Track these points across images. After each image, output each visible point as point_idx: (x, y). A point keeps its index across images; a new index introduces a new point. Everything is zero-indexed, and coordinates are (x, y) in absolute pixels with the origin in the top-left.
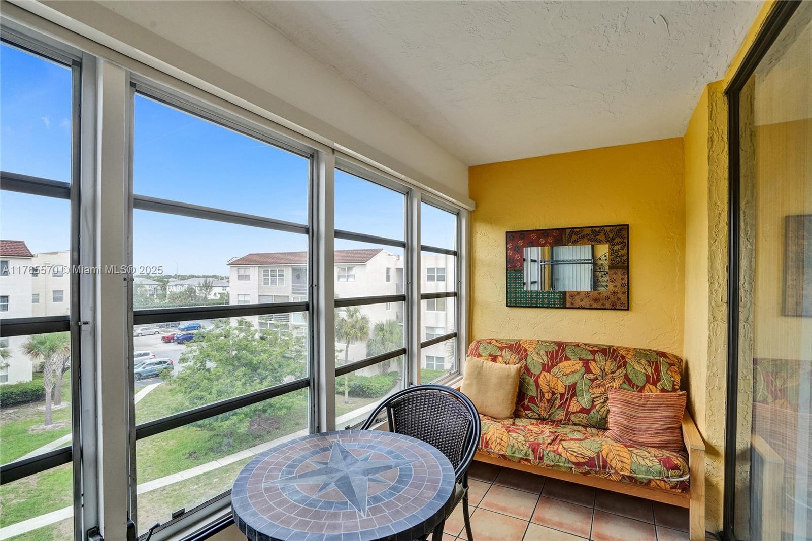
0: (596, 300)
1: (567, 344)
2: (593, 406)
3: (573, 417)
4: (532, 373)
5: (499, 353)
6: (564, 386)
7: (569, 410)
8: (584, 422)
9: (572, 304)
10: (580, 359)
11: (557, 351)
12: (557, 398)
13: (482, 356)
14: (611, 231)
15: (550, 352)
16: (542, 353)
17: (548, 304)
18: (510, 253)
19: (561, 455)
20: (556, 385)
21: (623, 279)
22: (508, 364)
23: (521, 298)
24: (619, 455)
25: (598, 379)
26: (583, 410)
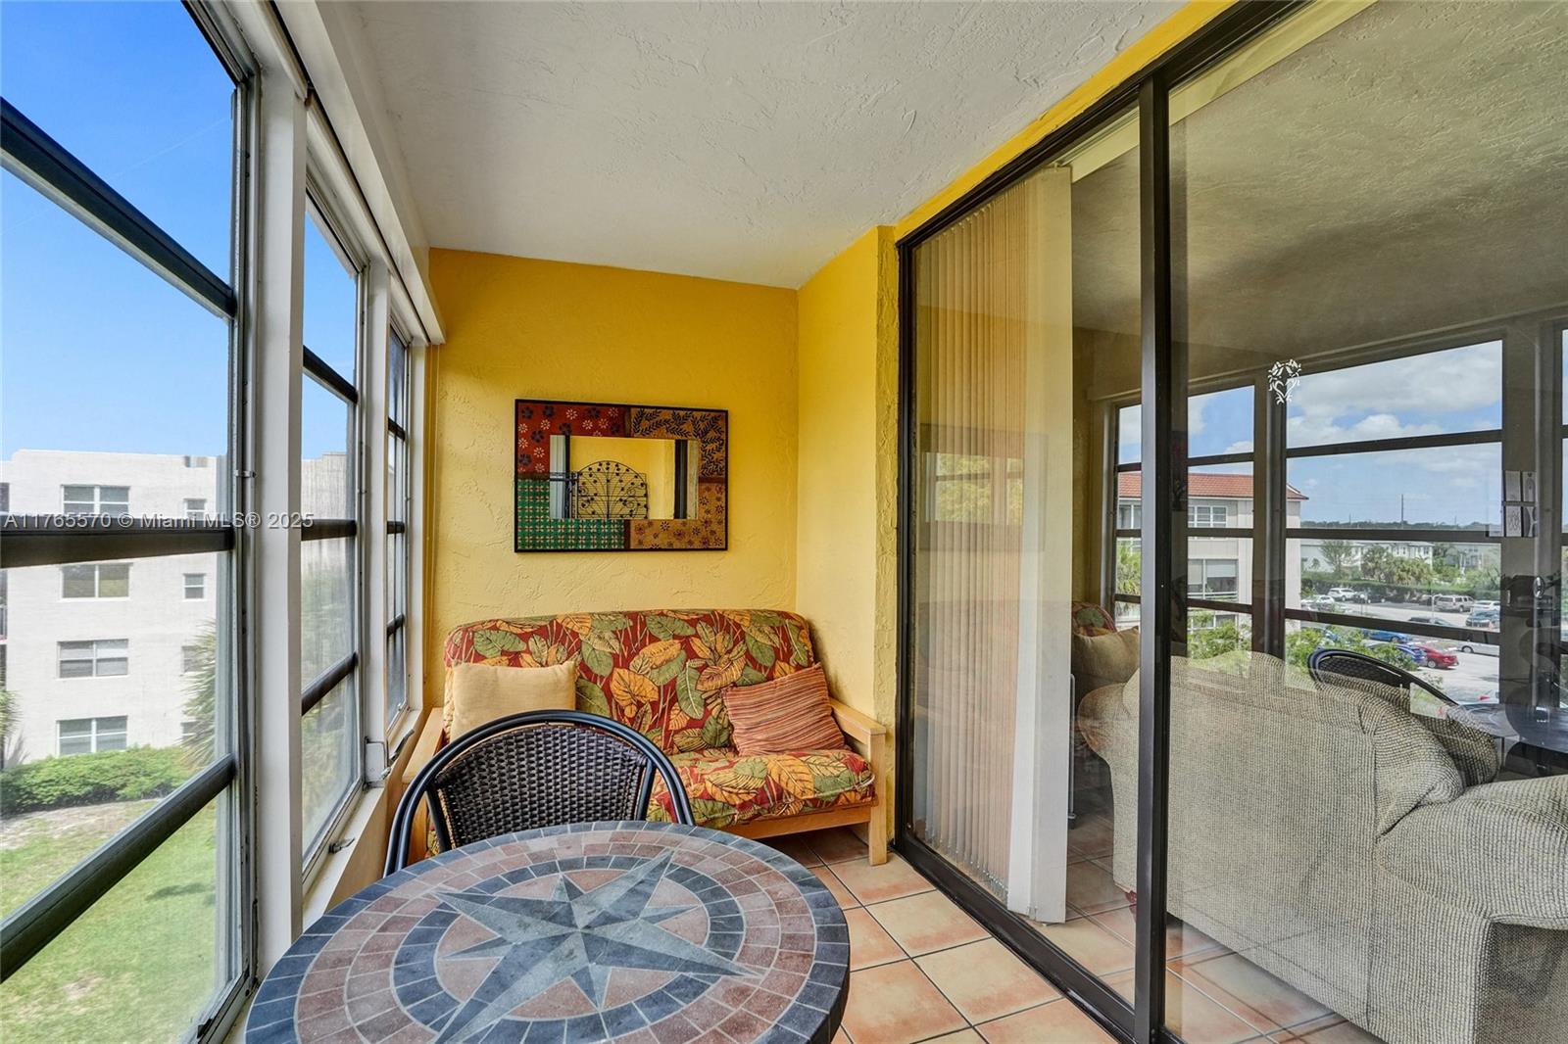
0: (679, 535)
1: (645, 614)
2: (707, 713)
3: (677, 738)
4: (596, 675)
5: (522, 646)
6: (656, 688)
7: (670, 728)
8: (697, 742)
9: (640, 542)
10: (675, 637)
11: (634, 628)
12: (645, 712)
13: (484, 658)
14: (703, 419)
15: (621, 631)
16: (608, 635)
17: (598, 544)
18: (524, 443)
20: (641, 689)
21: (719, 499)
22: (547, 665)
23: (545, 534)
25: (708, 666)
26: (693, 723)
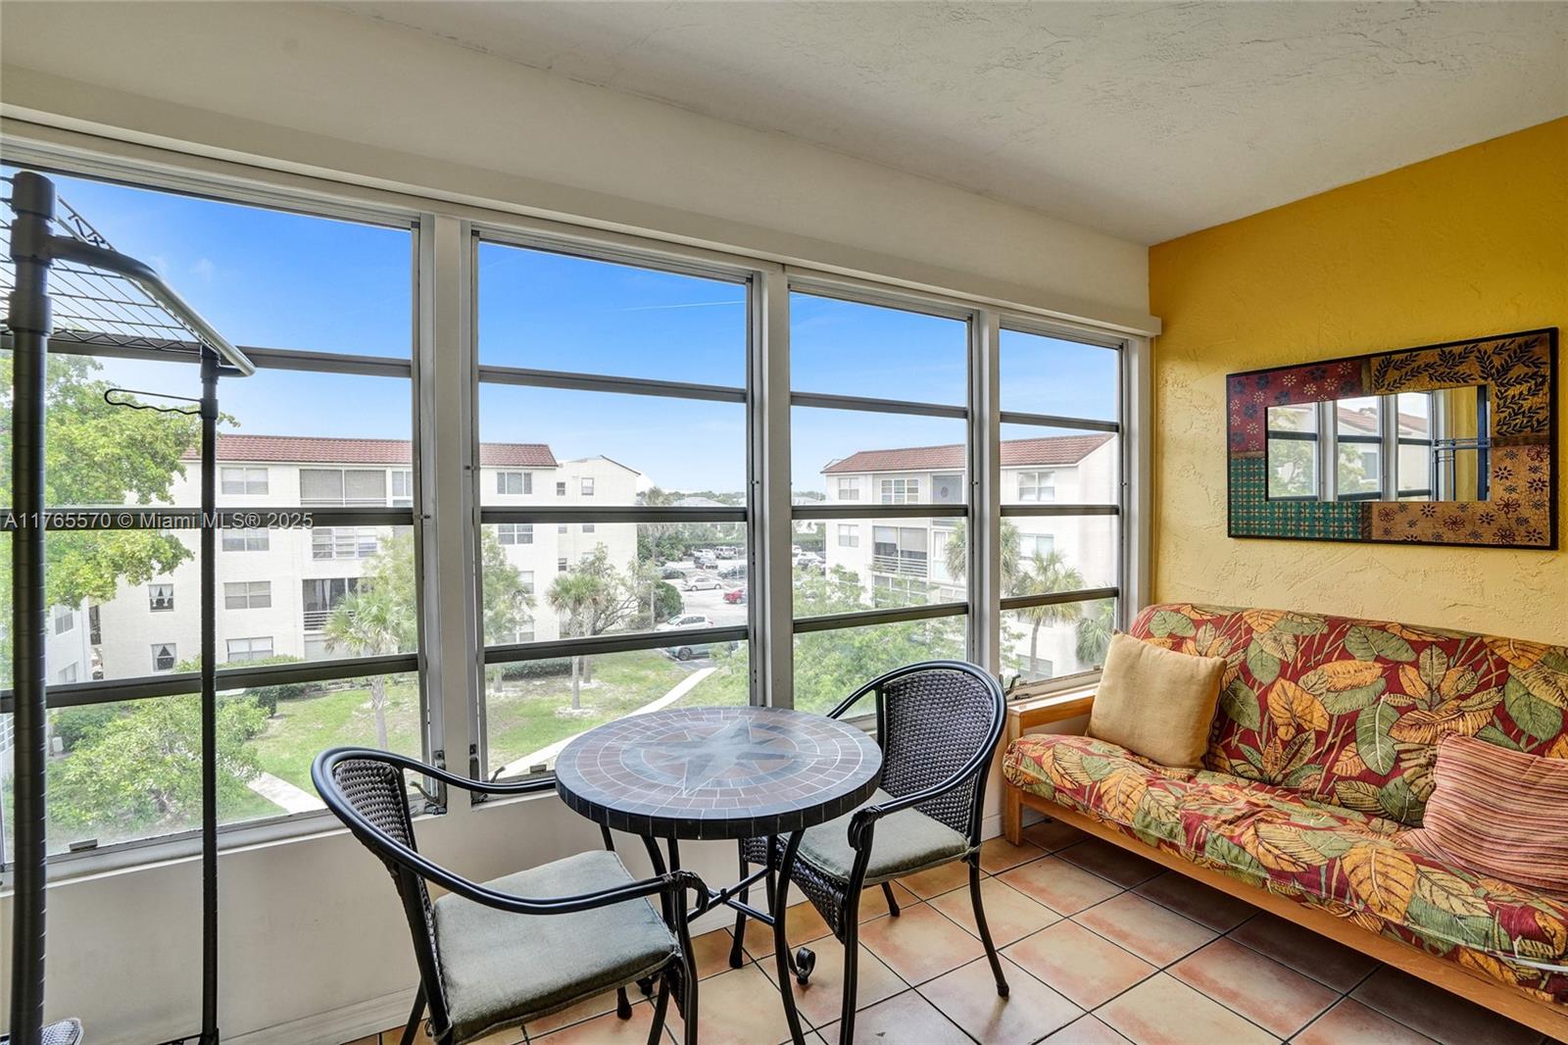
0: (1454, 523)
1: (1354, 623)
2: (1396, 770)
3: (1341, 787)
4: (1255, 681)
5: (1191, 633)
6: (1327, 716)
7: (1334, 770)
8: (1369, 803)
9: (1387, 532)
10: (1378, 659)
11: (1324, 638)
12: (1307, 740)
13: (1153, 636)
14: (1498, 351)
15: (1304, 638)
16: (1287, 638)
17: (1325, 532)
18: (1237, 420)
19: (1244, 849)
20: (1307, 711)
21: (1534, 470)
22: (1206, 655)
23: (1261, 519)
24: (1385, 875)
25: (1417, 709)
26: (1368, 776)
